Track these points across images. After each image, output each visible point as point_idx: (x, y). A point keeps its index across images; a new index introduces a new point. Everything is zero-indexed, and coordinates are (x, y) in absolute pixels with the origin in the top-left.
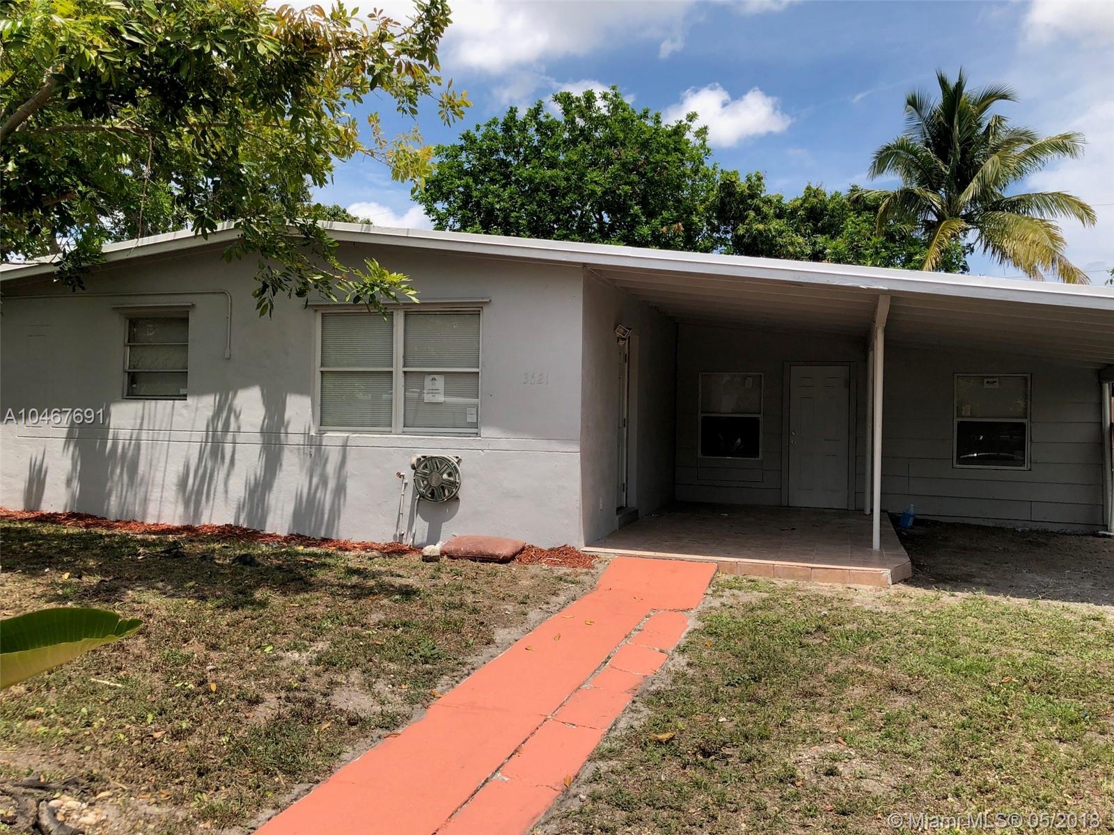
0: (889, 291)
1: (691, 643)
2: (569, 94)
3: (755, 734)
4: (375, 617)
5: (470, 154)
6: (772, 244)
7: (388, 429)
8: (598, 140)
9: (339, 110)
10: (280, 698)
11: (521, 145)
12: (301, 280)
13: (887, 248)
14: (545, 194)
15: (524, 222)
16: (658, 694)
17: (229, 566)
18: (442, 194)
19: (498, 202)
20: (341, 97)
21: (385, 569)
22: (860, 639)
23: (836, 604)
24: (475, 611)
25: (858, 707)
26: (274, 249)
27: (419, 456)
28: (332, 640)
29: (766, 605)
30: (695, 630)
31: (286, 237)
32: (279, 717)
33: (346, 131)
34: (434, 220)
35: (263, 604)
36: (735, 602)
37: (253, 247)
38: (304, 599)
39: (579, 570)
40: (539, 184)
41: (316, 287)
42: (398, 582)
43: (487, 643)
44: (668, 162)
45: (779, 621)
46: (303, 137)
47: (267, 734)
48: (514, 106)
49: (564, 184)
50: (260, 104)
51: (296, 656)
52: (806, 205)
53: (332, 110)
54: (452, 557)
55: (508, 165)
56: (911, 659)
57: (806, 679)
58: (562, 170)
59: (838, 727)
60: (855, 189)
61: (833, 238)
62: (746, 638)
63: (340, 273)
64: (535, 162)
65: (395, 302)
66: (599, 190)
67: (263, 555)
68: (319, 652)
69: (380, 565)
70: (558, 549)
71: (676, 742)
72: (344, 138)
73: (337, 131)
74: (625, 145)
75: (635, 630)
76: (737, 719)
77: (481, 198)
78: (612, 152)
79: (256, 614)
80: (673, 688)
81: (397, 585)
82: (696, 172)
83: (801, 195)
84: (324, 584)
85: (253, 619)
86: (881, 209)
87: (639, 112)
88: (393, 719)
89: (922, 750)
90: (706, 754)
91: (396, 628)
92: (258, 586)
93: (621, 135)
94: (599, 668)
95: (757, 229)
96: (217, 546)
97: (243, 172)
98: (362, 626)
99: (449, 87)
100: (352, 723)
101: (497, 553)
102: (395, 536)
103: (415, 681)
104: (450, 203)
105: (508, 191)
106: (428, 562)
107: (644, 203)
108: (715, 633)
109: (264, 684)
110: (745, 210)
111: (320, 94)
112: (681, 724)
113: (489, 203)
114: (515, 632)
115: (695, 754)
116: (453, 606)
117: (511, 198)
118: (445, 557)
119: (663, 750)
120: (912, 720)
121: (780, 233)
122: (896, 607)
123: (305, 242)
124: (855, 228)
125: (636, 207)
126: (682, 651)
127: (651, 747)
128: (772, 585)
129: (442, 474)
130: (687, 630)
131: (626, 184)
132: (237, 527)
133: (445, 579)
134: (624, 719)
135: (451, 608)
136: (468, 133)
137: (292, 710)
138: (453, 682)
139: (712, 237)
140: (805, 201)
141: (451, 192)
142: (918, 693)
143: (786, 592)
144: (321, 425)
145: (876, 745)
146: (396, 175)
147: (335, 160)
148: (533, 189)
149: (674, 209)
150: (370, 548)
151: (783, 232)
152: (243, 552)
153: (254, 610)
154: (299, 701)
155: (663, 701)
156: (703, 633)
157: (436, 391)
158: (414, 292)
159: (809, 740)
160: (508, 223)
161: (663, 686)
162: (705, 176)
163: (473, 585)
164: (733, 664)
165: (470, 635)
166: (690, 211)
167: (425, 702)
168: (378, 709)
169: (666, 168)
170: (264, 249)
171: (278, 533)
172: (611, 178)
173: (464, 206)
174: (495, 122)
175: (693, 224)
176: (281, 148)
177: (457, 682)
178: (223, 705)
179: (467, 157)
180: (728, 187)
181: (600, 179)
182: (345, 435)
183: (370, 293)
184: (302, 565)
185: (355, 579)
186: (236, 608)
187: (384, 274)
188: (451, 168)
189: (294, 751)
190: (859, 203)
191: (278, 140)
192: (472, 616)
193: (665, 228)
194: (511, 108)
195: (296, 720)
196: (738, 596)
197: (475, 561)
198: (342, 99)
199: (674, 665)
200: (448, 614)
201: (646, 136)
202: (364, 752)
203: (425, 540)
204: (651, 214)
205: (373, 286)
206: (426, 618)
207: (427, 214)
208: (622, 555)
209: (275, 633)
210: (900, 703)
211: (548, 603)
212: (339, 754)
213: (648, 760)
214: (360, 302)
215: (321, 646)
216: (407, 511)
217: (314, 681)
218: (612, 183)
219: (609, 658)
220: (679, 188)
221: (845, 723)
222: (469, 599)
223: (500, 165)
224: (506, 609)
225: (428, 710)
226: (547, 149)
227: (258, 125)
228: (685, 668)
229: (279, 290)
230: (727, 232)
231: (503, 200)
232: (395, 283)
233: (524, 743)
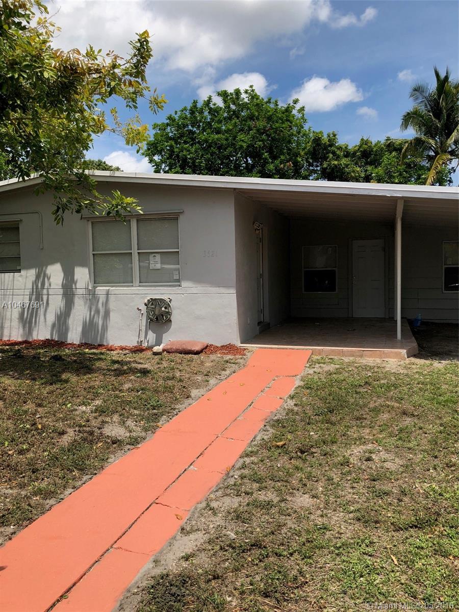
0: (402, 197)
1: (297, 393)
2: (226, 91)
3: (329, 440)
4: (127, 386)
5: (172, 128)
6: (342, 172)
7: (132, 284)
8: (243, 116)
9: (93, 108)
10: (75, 431)
11: (200, 121)
12: (77, 204)
13: (406, 172)
14: (214, 149)
15: (204, 165)
16: (278, 421)
17: (48, 361)
18: (158, 151)
19: (189, 154)
20: (95, 101)
21: (133, 360)
22: (388, 388)
23: (376, 370)
24: (181, 381)
25: (385, 425)
26: (62, 187)
27: (149, 298)
28: (103, 399)
29: (338, 372)
30: (299, 386)
31: (68, 180)
32: (75, 441)
33: (99, 119)
34: (153, 166)
35: (67, 381)
36: (322, 370)
37: (51, 187)
38: (88, 378)
39: (237, 356)
40: (211, 143)
41: (86, 207)
42: (139, 366)
43: (187, 398)
44: (283, 128)
45: (345, 380)
46: (75, 123)
47: (69, 450)
48: (195, 99)
49: (225, 142)
50: (49, 106)
51: (84, 408)
52: (361, 149)
53: (90, 108)
54: (168, 352)
55: (194, 133)
56: (416, 398)
57: (358, 411)
58: (224, 135)
59: (374, 435)
60: (388, 139)
61: (376, 167)
62: (326, 390)
63: (99, 199)
64: (209, 131)
65: (130, 214)
66: (245, 145)
67: (66, 355)
68: (96, 406)
69: (130, 358)
70: (226, 346)
71: (286, 446)
72: (98, 123)
73: (93, 119)
74: (259, 119)
75: (267, 387)
76: (320, 433)
77: (179, 152)
78: (251, 123)
79: (63, 386)
80: (287, 417)
81: (139, 368)
82: (299, 133)
83: (358, 144)
84: (99, 369)
85: (61, 389)
86: (403, 150)
87: (265, 100)
88: (136, 439)
89: (418, 445)
90: (303, 452)
91: (138, 391)
92: (64, 371)
93: (256, 114)
94: (247, 409)
95: (334, 164)
96: (42, 351)
97: (42, 145)
98: (120, 391)
99: (155, 92)
100: (114, 442)
101: (193, 349)
102: (138, 342)
103: (148, 420)
104: (162, 156)
105: (194, 148)
106: (155, 355)
107: (270, 151)
108: (310, 387)
109: (67, 424)
110: (328, 153)
111: (82, 99)
112: (289, 436)
113: (184, 155)
114: (202, 391)
115: (296, 452)
116: (169, 379)
117: (196, 151)
118: (165, 352)
119: (280, 451)
120: (413, 430)
121: (347, 166)
122: (409, 370)
123: (79, 183)
124: (388, 161)
125: (266, 154)
126: (292, 398)
127: (273, 449)
128: (342, 361)
129: (161, 308)
130: (295, 387)
131: (260, 141)
132: (52, 340)
133: (165, 364)
134: (259, 435)
135: (167, 379)
136: (171, 116)
137: (82, 437)
138: (169, 419)
139: (309, 169)
140: (360, 147)
141: (162, 150)
142: (418, 416)
143: (349, 364)
144: (95, 283)
145: (393, 444)
146: (128, 143)
147: (93, 136)
148: (209, 146)
149: (287, 154)
150: (124, 349)
151: (349, 165)
152: (56, 354)
153: (62, 384)
154: (86, 432)
155: (280, 425)
156: (303, 388)
157: (156, 263)
158: (140, 208)
159: (358, 443)
160: (195, 166)
161: (281, 417)
162: (304, 135)
163: (180, 367)
164: (319, 404)
165: (178, 393)
166: (297, 155)
167: (153, 430)
168: (128, 435)
169: (282, 131)
170: (56, 188)
171: (75, 343)
172: (251, 138)
173: (170, 157)
174: (185, 109)
175: (298, 162)
176: (63, 130)
177: (171, 419)
178: (45, 436)
179: (171, 129)
180: (317, 141)
181: (246, 139)
182: (108, 288)
183: (116, 209)
184: (87, 359)
185: (116, 366)
186: (51, 384)
187: (123, 199)
188: (162, 136)
189: (83, 458)
190: (391, 146)
191: (61, 126)
192: (179, 383)
193: (282, 165)
194: (194, 101)
195: (84, 443)
196: (323, 367)
197: (181, 354)
198: (95, 102)
199: (287, 406)
200: (166, 383)
201: (270, 113)
202: (120, 458)
203: (154, 343)
204: (274, 158)
205: (117, 206)
206: (154, 385)
207: (149, 162)
208: (261, 348)
209: (72, 397)
210: (408, 421)
211: (220, 375)
212: (107, 459)
213: (272, 456)
214: (111, 215)
215: (98, 402)
216: (143, 328)
217: (94, 421)
218: (252, 141)
219: (252, 403)
220: (290, 142)
221: (377, 433)
222: (178, 374)
223: (189, 133)
224: (197, 379)
225: (155, 434)
226: (215, 123)
227: (49, 118)
228: (293, 407)
229: (66, 210)
230: (317, 166)
231: (192, 153)
232: (129, 204)
233: (205, 449)
